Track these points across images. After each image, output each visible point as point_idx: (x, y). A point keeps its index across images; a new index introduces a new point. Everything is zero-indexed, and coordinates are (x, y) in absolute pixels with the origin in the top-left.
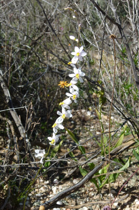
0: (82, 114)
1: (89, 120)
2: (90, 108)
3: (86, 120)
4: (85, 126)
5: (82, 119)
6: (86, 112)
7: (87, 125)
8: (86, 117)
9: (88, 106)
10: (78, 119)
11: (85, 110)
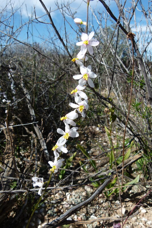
0: (93, 130)
1: (98, 134)
2: (99, 125)
3: (96, 134)
4: (95, 139)
5: (93, 133)
6: (95, 128)
7: (96, 138)
8: (95, 131)
9: (97, 124)
10: (90, 133)
11: (95, 127)
